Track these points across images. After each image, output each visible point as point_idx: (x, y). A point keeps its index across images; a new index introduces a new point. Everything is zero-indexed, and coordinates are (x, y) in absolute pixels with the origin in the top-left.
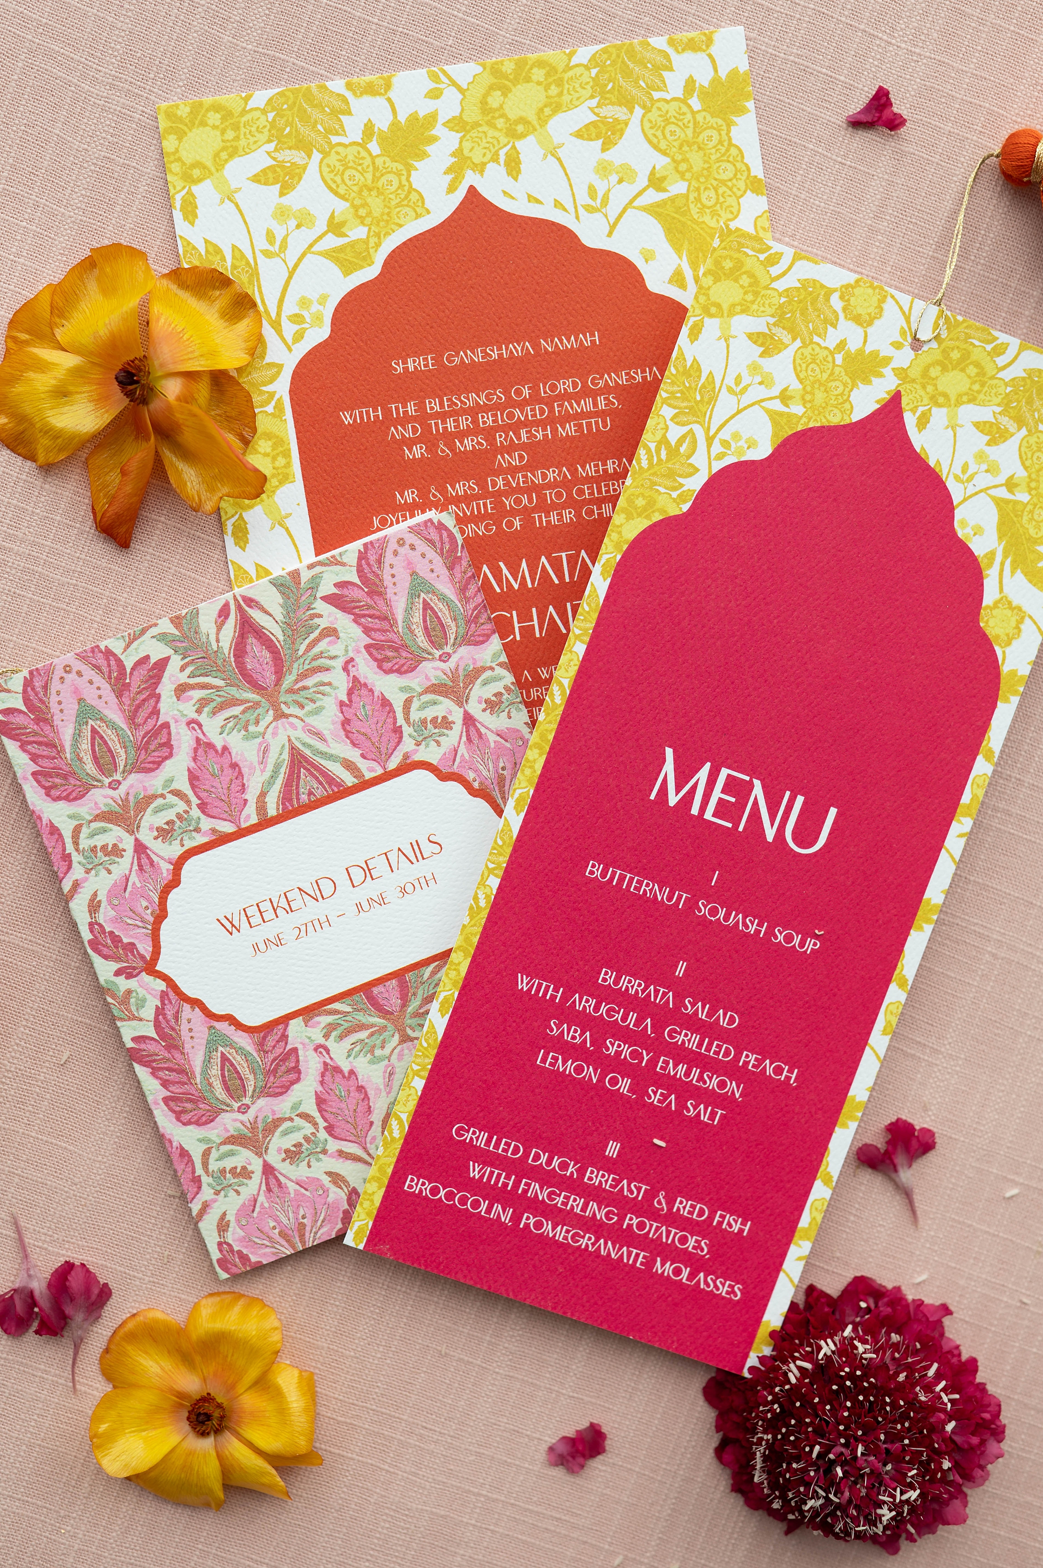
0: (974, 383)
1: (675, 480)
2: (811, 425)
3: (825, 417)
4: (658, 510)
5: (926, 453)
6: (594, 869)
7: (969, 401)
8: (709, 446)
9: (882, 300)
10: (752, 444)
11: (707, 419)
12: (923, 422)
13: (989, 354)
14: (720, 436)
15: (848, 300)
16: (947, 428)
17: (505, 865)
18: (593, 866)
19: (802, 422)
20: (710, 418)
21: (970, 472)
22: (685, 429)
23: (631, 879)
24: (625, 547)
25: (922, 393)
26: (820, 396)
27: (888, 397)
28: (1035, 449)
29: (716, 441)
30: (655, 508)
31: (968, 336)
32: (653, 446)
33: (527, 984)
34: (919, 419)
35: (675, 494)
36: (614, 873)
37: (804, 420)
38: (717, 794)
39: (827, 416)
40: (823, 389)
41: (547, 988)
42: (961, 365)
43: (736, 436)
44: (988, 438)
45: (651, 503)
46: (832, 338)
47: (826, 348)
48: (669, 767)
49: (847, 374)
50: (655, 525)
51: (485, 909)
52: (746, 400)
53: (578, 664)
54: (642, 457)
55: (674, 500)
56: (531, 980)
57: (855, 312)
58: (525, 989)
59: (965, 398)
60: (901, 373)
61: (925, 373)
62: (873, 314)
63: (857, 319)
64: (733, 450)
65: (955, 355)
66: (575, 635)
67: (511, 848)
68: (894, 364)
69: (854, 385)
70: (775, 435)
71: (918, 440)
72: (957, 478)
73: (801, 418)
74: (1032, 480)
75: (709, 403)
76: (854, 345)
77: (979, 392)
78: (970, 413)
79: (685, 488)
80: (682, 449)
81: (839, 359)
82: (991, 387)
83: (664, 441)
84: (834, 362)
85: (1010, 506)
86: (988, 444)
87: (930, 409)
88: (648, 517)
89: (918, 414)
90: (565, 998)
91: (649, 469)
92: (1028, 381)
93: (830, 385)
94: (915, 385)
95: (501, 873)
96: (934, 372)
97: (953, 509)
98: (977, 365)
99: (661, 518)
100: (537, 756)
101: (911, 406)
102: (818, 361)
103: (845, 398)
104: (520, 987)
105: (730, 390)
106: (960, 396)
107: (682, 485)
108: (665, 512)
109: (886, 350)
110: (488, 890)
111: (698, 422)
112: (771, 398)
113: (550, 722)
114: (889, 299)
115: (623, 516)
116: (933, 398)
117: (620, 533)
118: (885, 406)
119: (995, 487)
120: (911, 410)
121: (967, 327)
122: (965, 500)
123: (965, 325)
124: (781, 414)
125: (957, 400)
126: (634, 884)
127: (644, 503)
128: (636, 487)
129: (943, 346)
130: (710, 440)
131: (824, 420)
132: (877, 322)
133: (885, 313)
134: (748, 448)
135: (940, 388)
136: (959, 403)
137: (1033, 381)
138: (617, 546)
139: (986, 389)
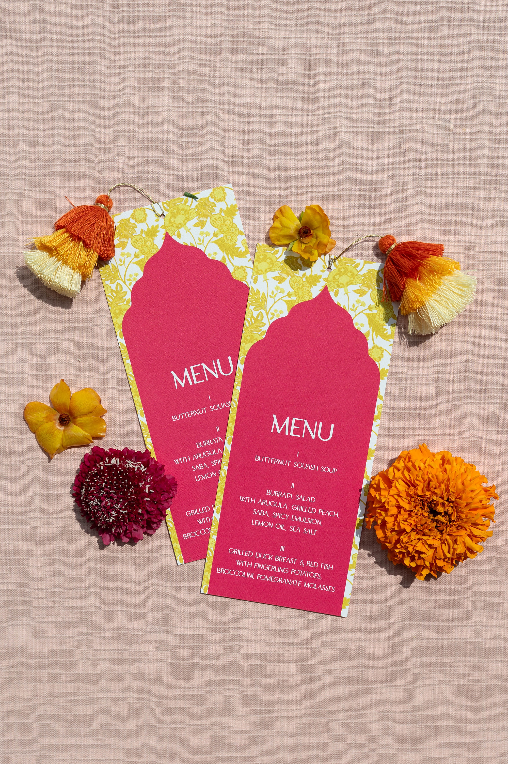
0: (185, 215)
1: (123, 299)
2: (149, 258)
3: (151, 253)
4: (124, 310)
5: (186, 243)
6: (175, 418)
7: (188, 221)
8: (125, 283)
9: (145, 211)
10: (136, 275)
11: (120, 277)
12: (179, 236)
13: (184, 204)
14: (126, 278)
15: (135, 218)
16: (187, 233)
17: (149, 433)
18: (174, 417)
19: (146, 259)
20: (120, 276)
21: (202, 240)
22: (116, 283)
23: (187, 414)
24: (121, 326)
25: (173, 228)
26: (146, 249)
27: (164, 236)
28: (215, 220)
29: (126, 281)
30: (122, 310)
31: (175, 204)
32: (110, 294)
33: (178, 461)
34: (177, 235)
35: (125, 303)
36: (181, 416)
37: (146, 258)
38: (194, 375)
39: (152, 253)
40: (145, 246)
41: (185, 459)
42: (178, 213)
43: (131, 276)
44: (200, 227)
45: (120, 310)
46: (138, 231)
47: (138, 235)
48: (175, 377)
49: (149, 238)
50: (125, 314)
51: (152, 449)
52: (126, 264)
53: (131, 366)
54: (109, 299)
55: (126, 304)
56: (179, 459)
57: (139, 220)
58: (179, 463)
59: (186, 221)
60: (164, 227)
61: (170, 222)
62: (145, 217)
63: (141, 221)
64: (132, 280)
65: (175, 211)
66: (125, 359)
67: (148, 428)
68: (160, 226)
69: (153, 239)
70: (141, 268)
71: (181, 241)
72: (199, 244)
73: (145, 258)
74: (220, 230)
75: (117, 272)
76: (145, 229)
77: (189, 217)
78: (190, 224)
79: (127, 299)
80: (119, 289)
81: (144, 235)
82: (191, 212)
83: (112, 291)
84: (143, 237)
85: (219, 241)
86: (201, 228)
87: (178, 231)
88: (122, 314)
89: (176, 235)
90: (191, 458)
91: (113, 301)
92: (201, 204)
93: (146, 244)
94: (170, 227)
95: (150, 436)
96: (172, 220)
97: (204, 253)
98: (183, 210)
99: (126, 312)
100: (137, 398)
101: (173, 233)
102: (139, 240)
103: (153, 244)
104: (177, 464)
105: (120, 265)
106: (184, 221)
107: (125, 299)
108: (126, 309)
109: (155, 224)
110: (149, 443)
111: (118, 279)
112: (133, 259)
113: (134, 387)
114: (146, 210)
115: (115, 318)
116: (178, 227)
117: (117, 323)
118: (165, 238)
119: (211, 239)
120: (173, 235)
121: (173, 201)
122: (206, 248)
123: (172, 201)
124: (139, 261)
125: (184, 223)
126: (188, 415)
127: (118, 311)
128: (113, 308)
129: (170, 211)
130: (124, 282)
131: (151, 254)
132: (147, 218)
133: (148, 214)
134: (136, 276)
135: (177, 223)
136: (185, 223)
137: (201, 202)
138: (119, 327)
139: (190, 214)
